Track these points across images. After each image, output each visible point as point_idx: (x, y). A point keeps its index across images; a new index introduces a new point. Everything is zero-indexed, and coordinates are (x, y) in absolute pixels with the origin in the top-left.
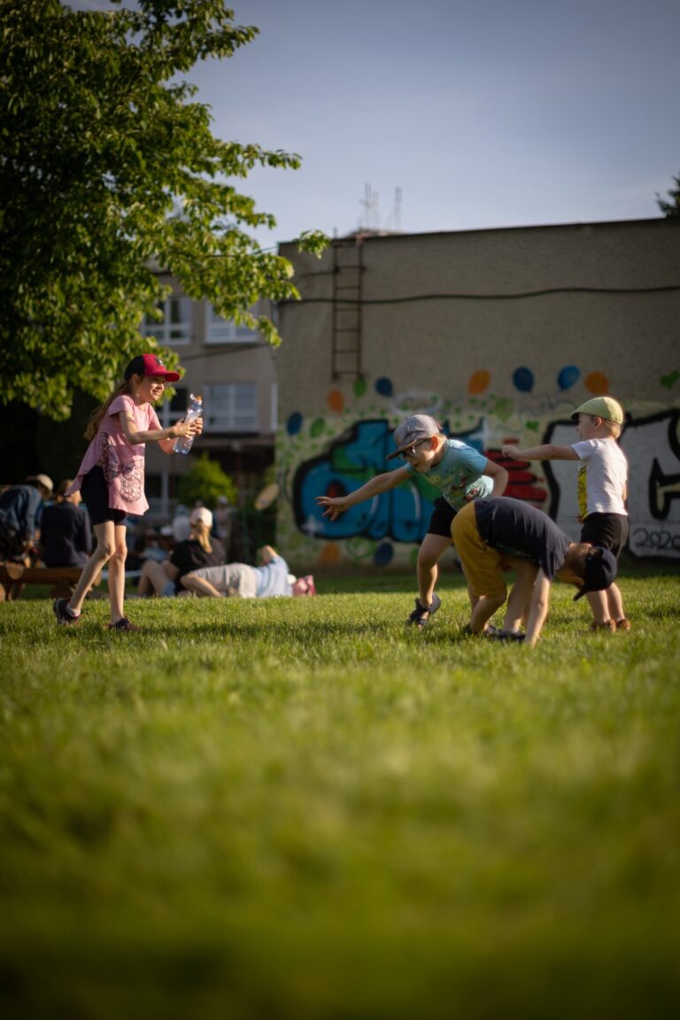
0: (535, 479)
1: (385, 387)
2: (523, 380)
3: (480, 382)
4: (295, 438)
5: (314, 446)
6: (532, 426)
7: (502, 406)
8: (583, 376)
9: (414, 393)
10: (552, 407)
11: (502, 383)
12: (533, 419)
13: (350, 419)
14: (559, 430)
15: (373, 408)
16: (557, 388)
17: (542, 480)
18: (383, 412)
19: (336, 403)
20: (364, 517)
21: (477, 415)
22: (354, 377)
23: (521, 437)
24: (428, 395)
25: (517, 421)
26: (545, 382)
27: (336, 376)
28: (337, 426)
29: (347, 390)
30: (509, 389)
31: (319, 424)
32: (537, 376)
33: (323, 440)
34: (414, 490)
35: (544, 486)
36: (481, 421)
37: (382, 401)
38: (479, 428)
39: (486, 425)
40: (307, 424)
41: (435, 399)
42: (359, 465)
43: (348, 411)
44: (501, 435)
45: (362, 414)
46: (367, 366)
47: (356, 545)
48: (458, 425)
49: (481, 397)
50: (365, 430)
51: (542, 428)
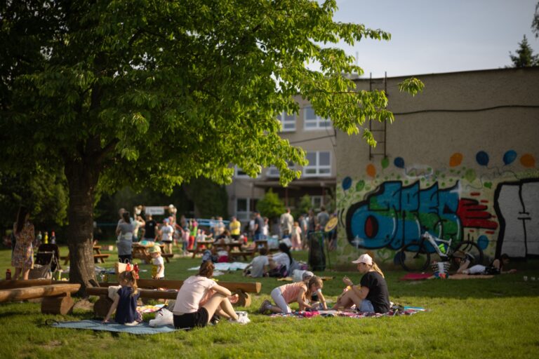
0: (490, 216)
1: (399, 163)
2: (482, 159)
3: (456, 160)
4: (347, 191)
5: (358, 196)
6: (488, 185)
7: (470, 174)
8: (519, 156)
9: (416, 166)
10: (500, 174)
11: (470, 161)
12: (488, 181)
13: (380, 181)
14: (504, 188)
15: (393, 175)
16: (503, 163)
17: (494, 217)
18: (399, 177)
19: (371, 172)
20: (388, 236)
21: (455, 179)
22: (382, 157)
23: (481, 191)
24: (426, 167)
25: (478, 183)
26: (496, 160)
27: (371, 156)
28: (372, 185)
29: (377, 164)
30: (474, 164)
31: (362, 183)
32: (491, 157)
33: (364, 192)
34: (417, 221)
35: (496, 220)
36: (457, 182)
37: (398, 171)
38: (456, 186)
39: (460, 184)
40: (354, 184)
41: (429, 169)
42: (386, 207)
43: (378, 176)
44: (469, 191)
45: (386, 178)
46: (389, 151)
47: (383, 253)
48: (443, 184)
49: (457, 168)
50: (387, 187)
51: (494, 187)
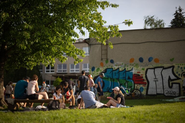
0: (144, 80)
1: (112, 62)
2: (141, 60)
3: (132, 60)
4: (93, 72)
5: (97, 73)
6: (143, 69)
7: (137, 65)
8: (154, 59)
9: (118, 63)
10: (147, 65)
11: (137, 61)
12: (143, 68)
13: (105, 68)
14: (149, 70)
15: (110, 66)
16: (149, 62)
17: (145, 80)
18: (112, 67)
19: (102, 65)
20: (108, 88)
21: (132, 67)
22: (106, 59)
23: (141, 71)
24: (121, 63)
25: (140, 68)
26: (146, 60)
27: (102, 59)
28: (102, 69)
29: (104, 62)
30: (138, 62)
31: (98, 69)
32: (144, 59)
33: (99, 72)
34: (118, 82)
35: (146, 81)
36: (132, 68)
37: (111, 64)
38: (132, 70)
40: (96, 69)
41: (123, 64)
42: (107, 77)
43: (104, 66)
44: (137, 71)
45: (107, 67)
46: (108, 57)
47: (106, 94)
48: (128, 69)
49: (132, 63)
50: (108, 70)
51: (145, 70)
